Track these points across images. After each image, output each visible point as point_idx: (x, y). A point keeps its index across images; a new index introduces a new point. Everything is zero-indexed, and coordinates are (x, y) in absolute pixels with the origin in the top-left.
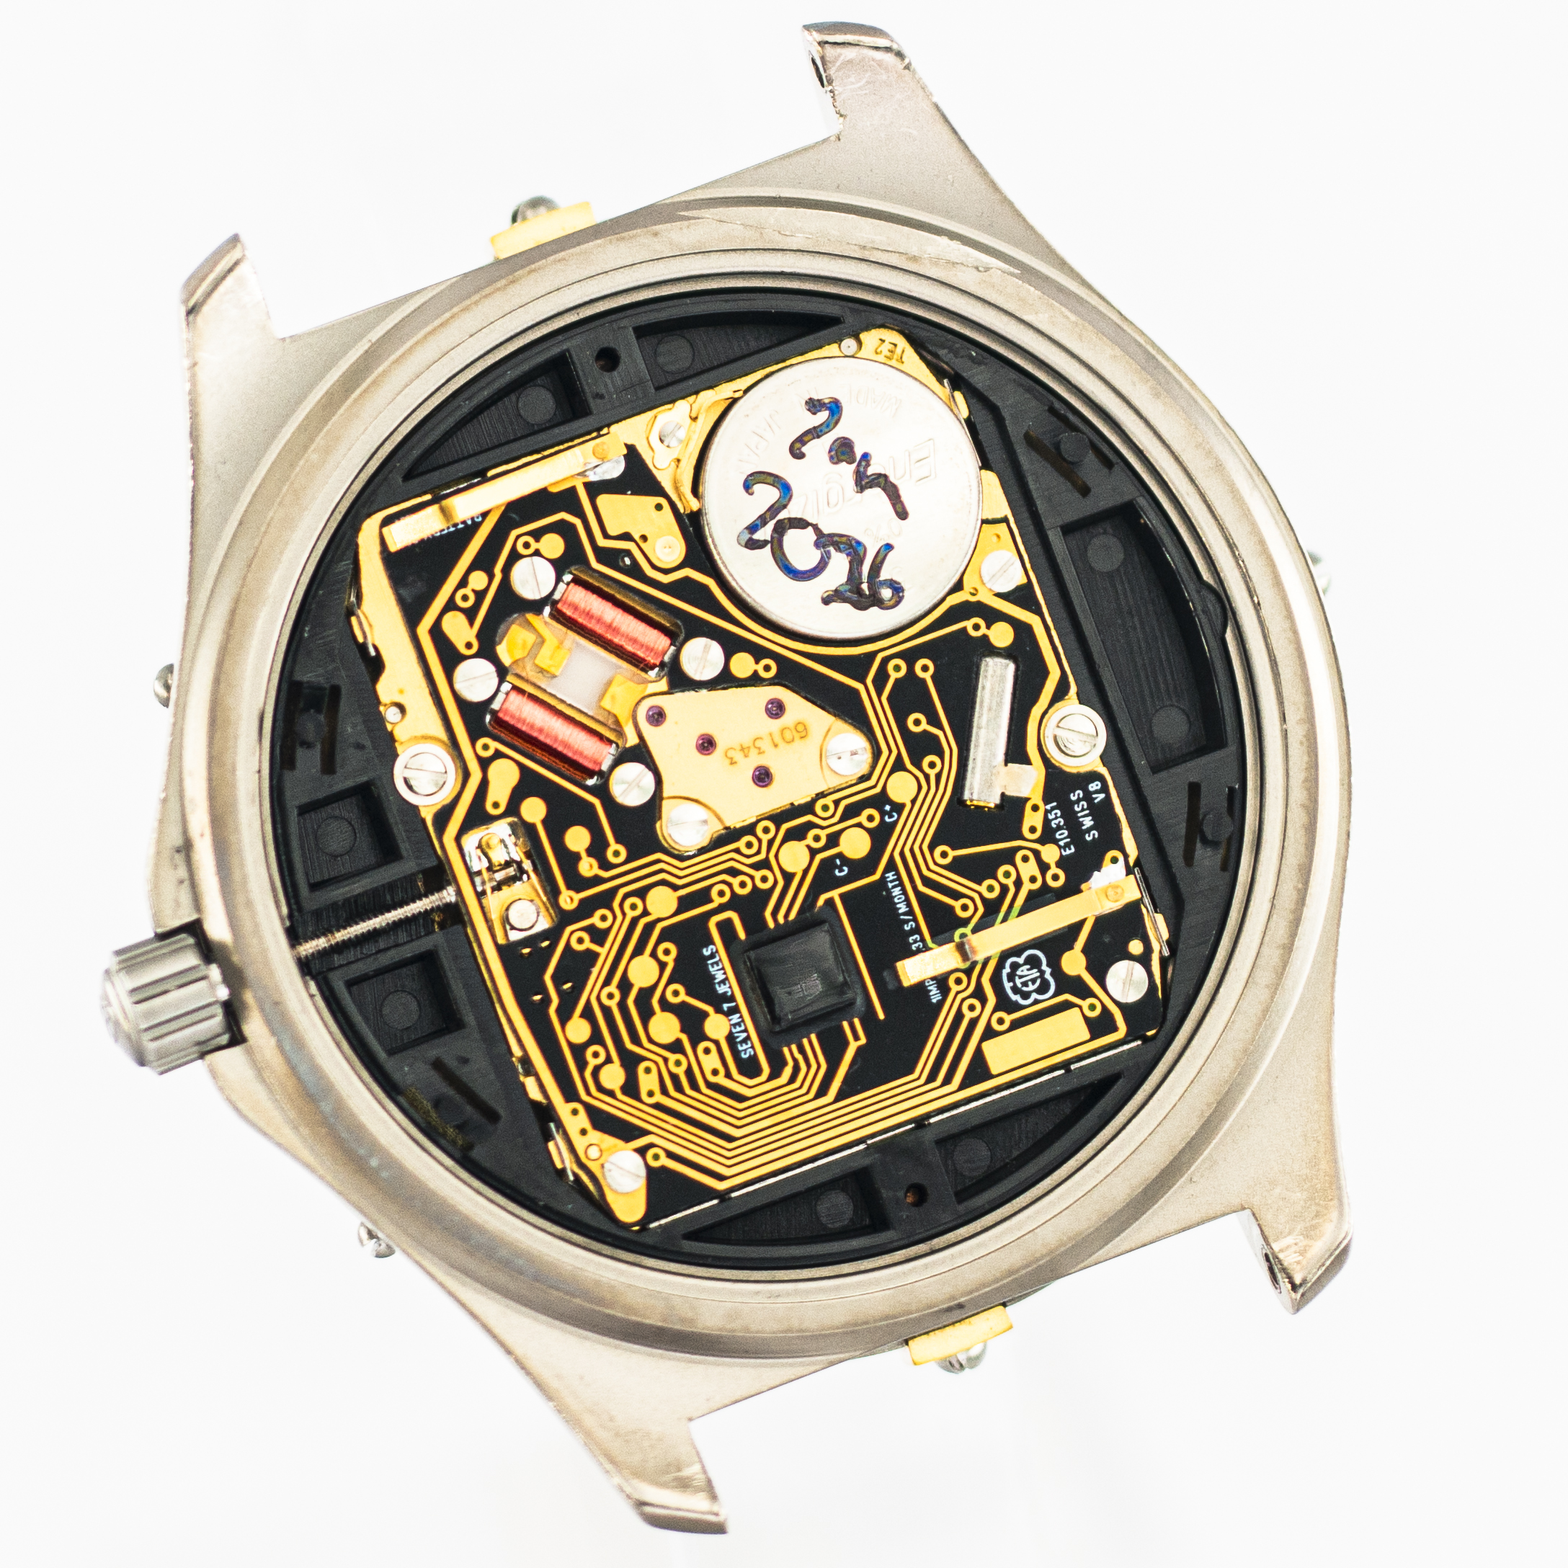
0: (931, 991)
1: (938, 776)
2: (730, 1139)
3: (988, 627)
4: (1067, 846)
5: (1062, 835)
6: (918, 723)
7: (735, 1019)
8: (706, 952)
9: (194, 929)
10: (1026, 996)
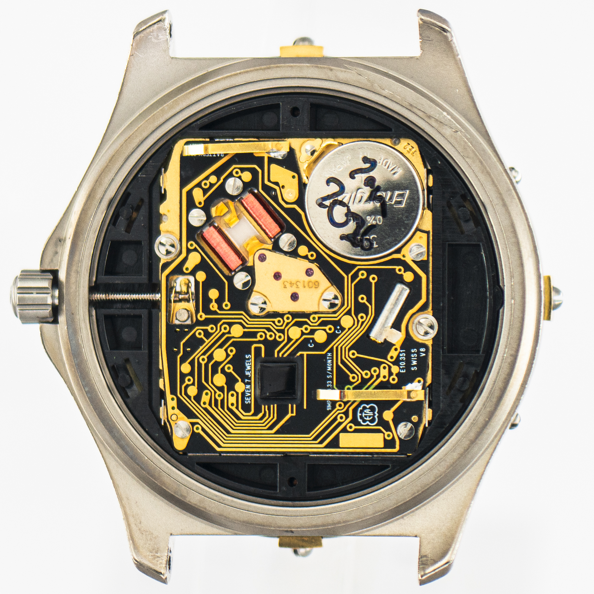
0: (328, 405)
1: (363, 323)
2: (228, 432)
3: (404, 272)
4: (403, 369)
5: (403, 364)
6: (363, 299)
7: (248, 387)
8: (247, 357)
9: (55, 273)
10: (364, 421)
